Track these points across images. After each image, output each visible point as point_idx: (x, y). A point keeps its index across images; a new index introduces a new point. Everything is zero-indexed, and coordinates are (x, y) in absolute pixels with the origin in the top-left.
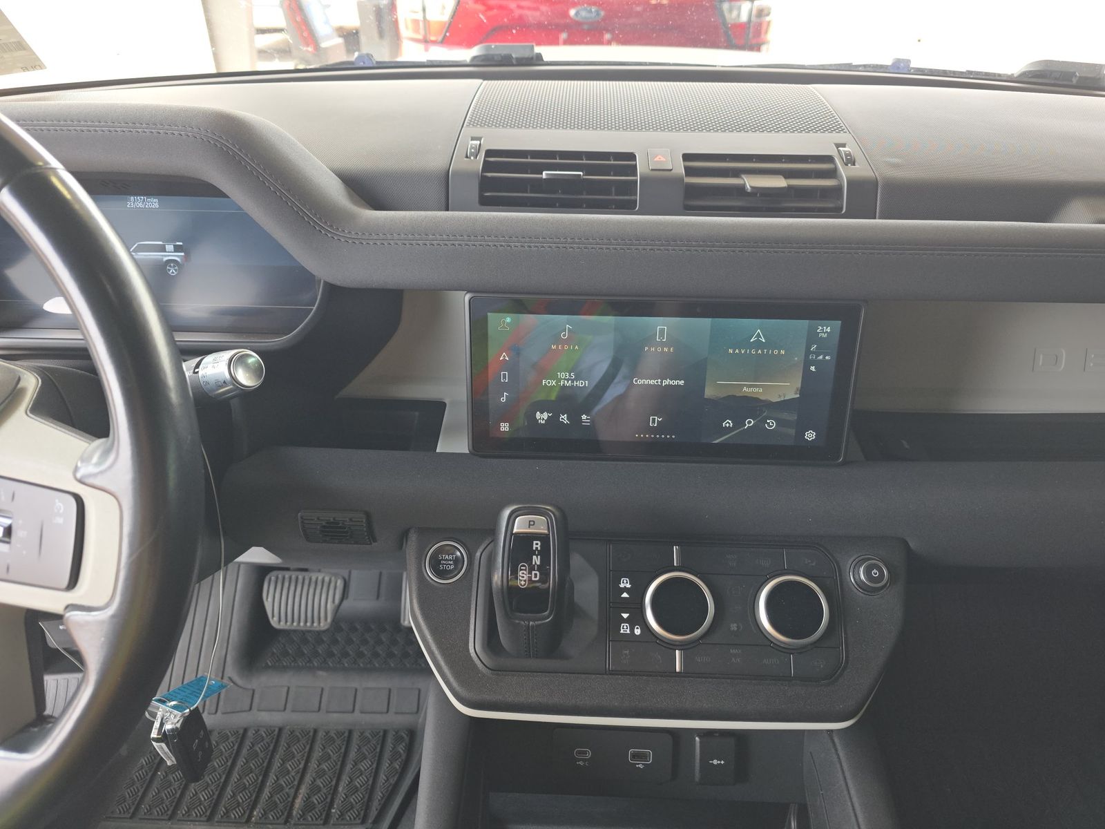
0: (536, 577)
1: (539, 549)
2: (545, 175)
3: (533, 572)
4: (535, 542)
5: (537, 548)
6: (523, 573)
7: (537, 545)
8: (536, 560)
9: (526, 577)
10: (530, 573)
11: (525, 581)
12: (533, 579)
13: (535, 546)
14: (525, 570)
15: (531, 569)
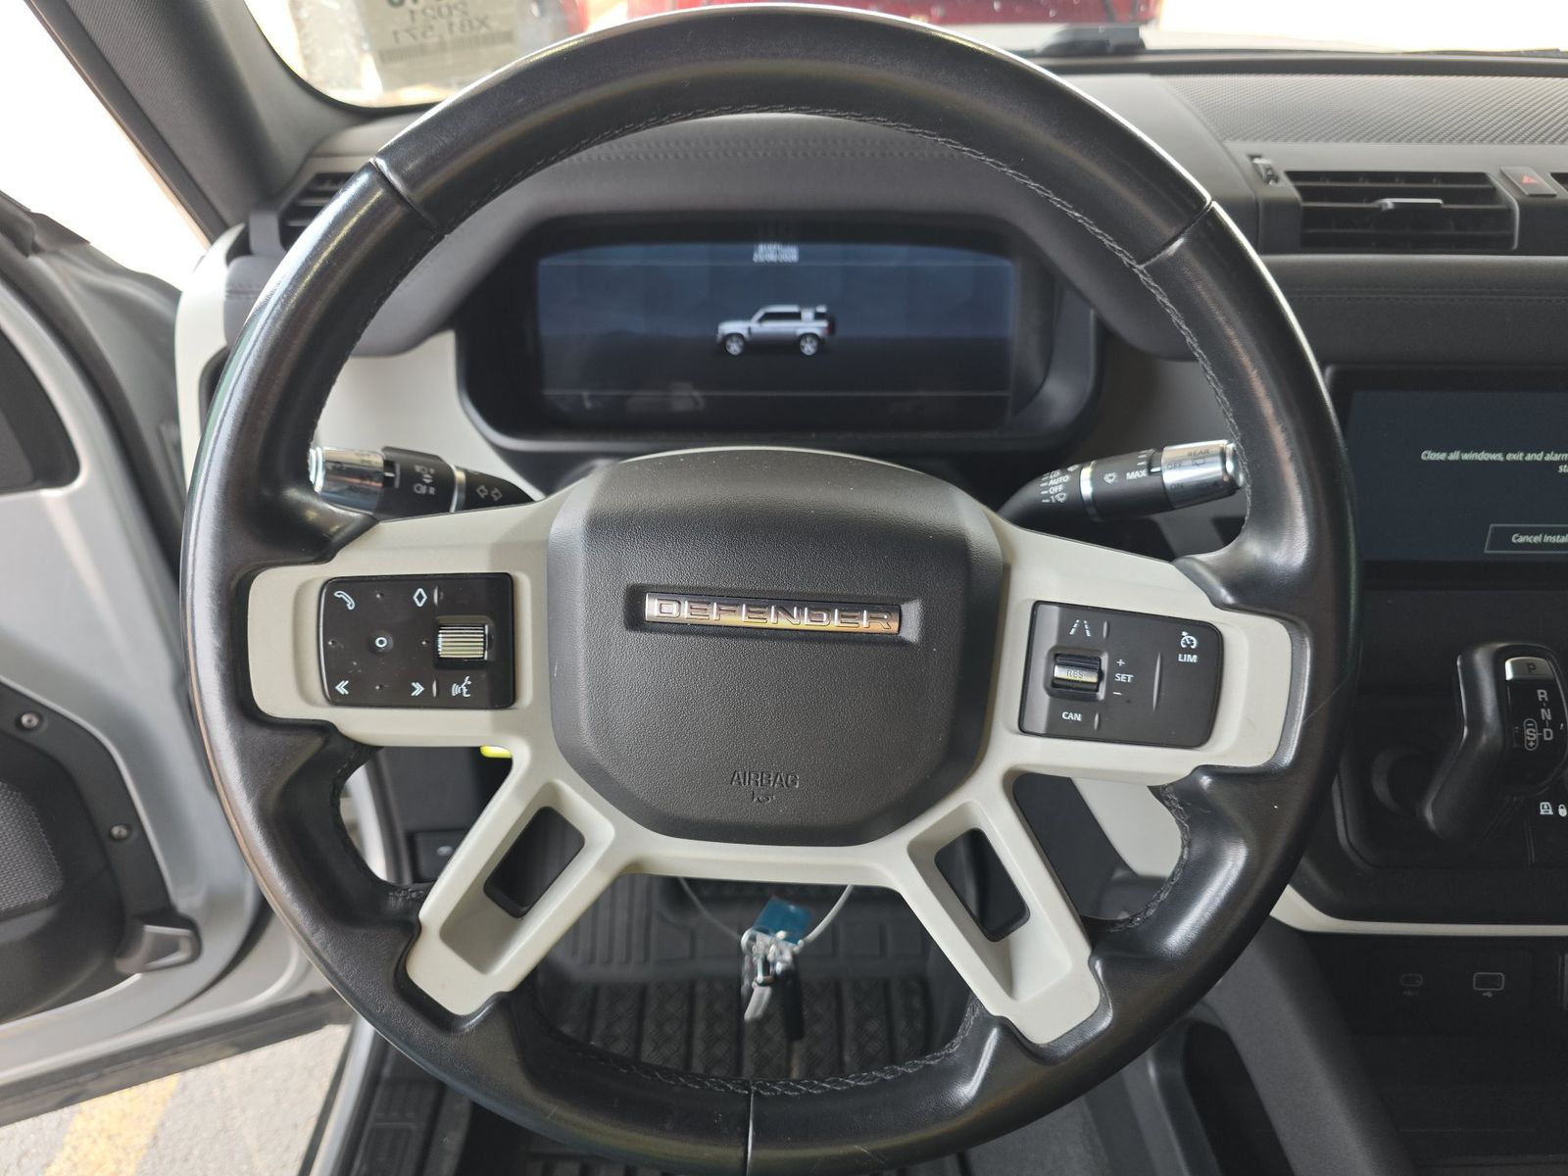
0: (1548, 736)
1: (1546, 699)
2: (1389, 203)
3: (1545, 730)
4: (1539, 691)
5: (1543, 698)
6: (1531, 732)
7: (1542, 695)
8: (1546, 714)
9: (1535, 737)
10: (1541, 731)
11: (1534, 741)
12: (1546, 738)
13: (1540, 697)
14: (1534, 727)
15: (1542, 725)
